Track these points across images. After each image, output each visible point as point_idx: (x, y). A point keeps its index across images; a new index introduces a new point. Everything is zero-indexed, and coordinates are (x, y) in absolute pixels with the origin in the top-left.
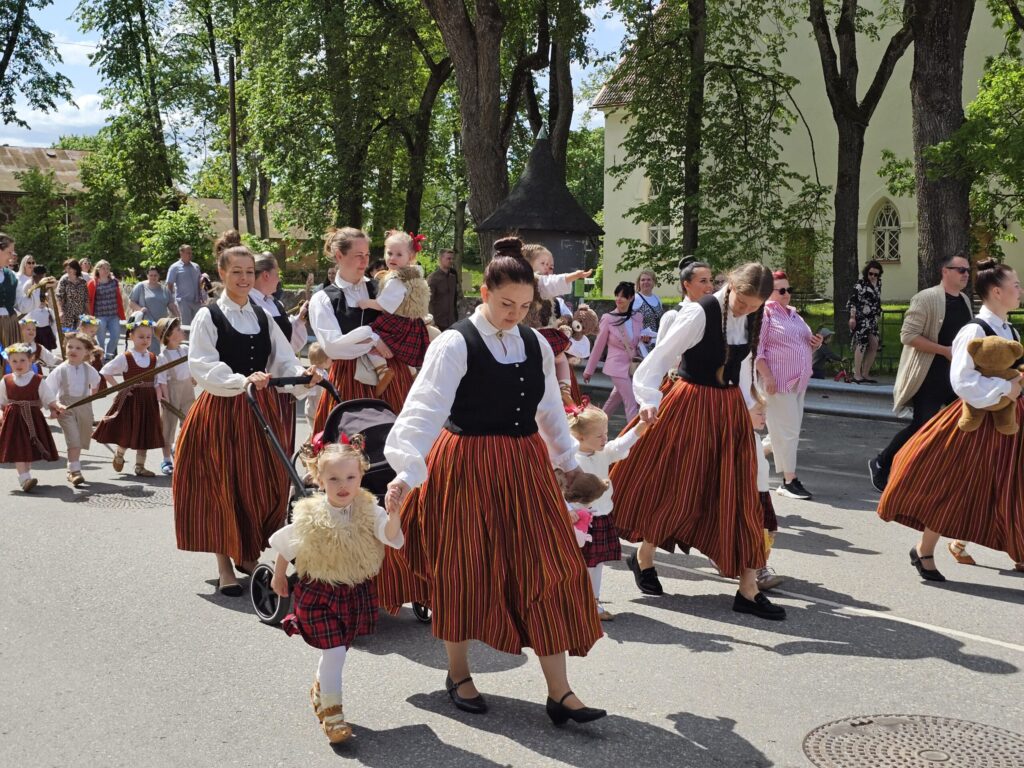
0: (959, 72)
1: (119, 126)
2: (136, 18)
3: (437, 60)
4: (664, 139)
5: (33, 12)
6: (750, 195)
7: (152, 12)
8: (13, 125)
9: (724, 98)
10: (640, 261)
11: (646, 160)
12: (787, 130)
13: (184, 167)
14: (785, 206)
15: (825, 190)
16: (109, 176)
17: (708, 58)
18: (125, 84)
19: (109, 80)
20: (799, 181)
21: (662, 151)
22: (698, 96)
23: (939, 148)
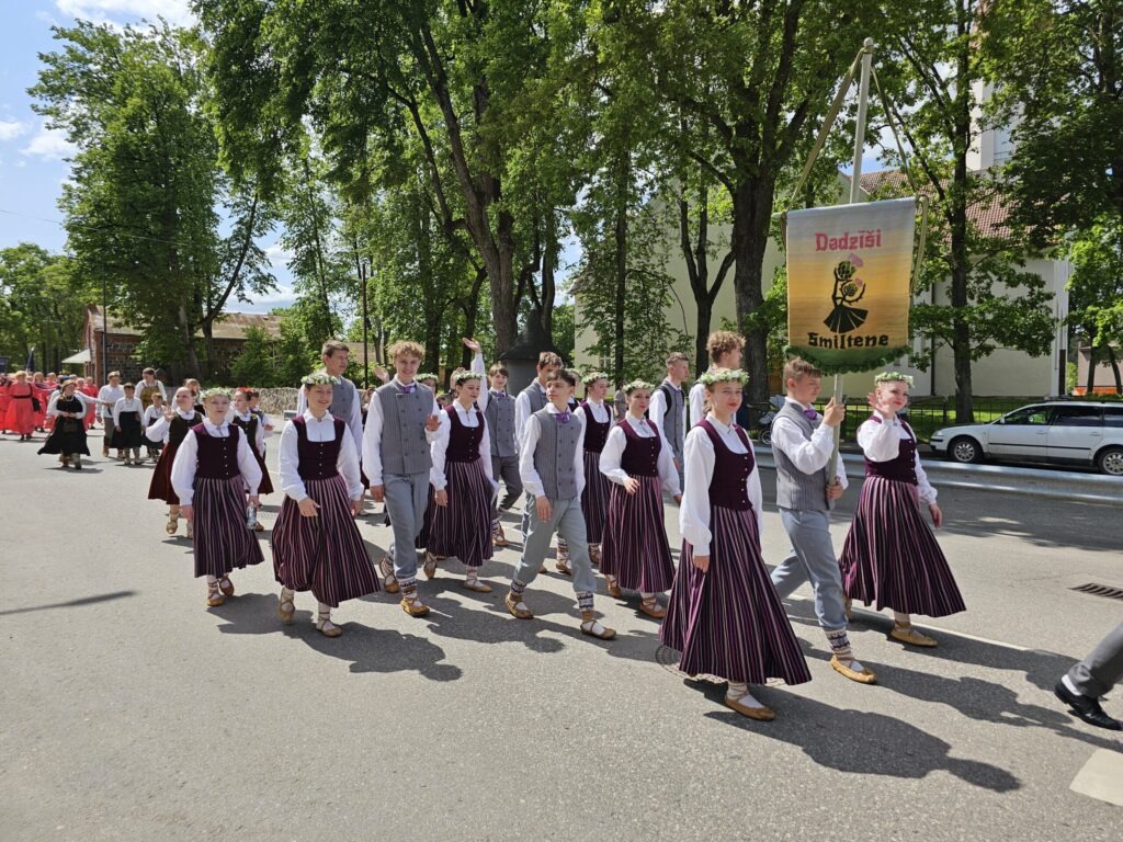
0: (760, 275)
1: (304, 302)
2: (314, 243)
3: (481, 267)
4: (603, 310)
5: (254, 240)
6: (649, 341)
7: (323, 240)
8: (244, 302)
9: (636, 289)
11: (595, 321)
12: (669, 305)
13: (340, 325)
14: (669, 346)
15: (691, 338)
16: (295, 331)
17: (627, 267)
18: (307, 279)
19: (298, 277)
20: (677, 333)
21: (603, 316)
22: (622, 289)
23: (751, 315)
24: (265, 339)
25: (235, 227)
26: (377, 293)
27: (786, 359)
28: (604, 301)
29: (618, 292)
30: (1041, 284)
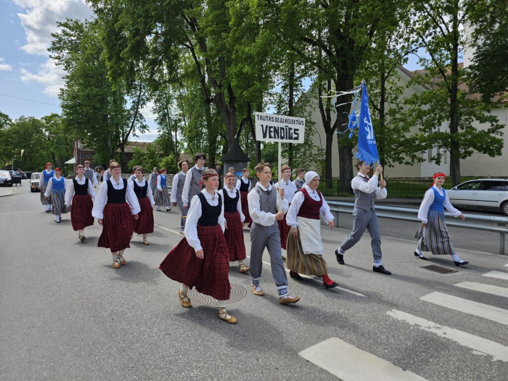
1: (162, 136)
2: (166, 110)
7: (170, 109)
15: (323, 150)
18: (163, 126)
19: (159, 126)
24: (142, 153)
25: (132, 104)
30: (497, 121)
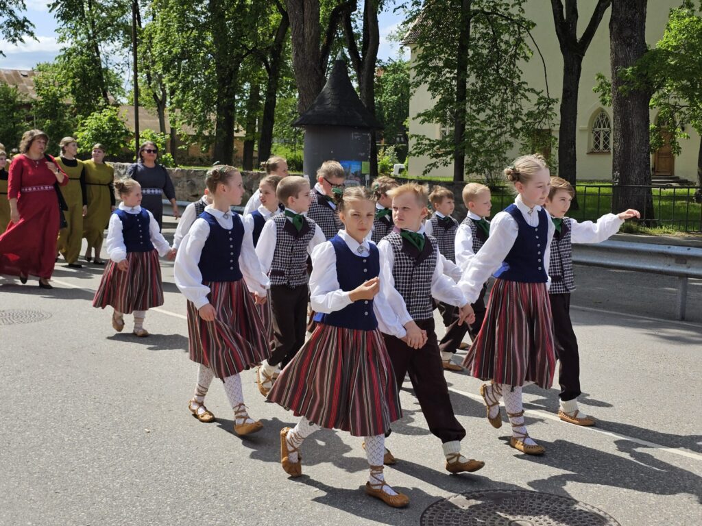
4: (441, 64)
6: (499, 105)
9: (483, 36)
10: (425, 150)
11: (429, 79)
12: (526, 58)
13: (115, 84)
14: (525, 111)
15: (553, 101)
17: (473, 7)
18: (74, 25)
19: (63, 22)
20: (535, 95)
21: (440, 73)
22: (465, 35)
23: (629, 70)
24: (18, 99)
26: (155, 41)
27: (679, 130)
28: (442, 52)
29: (460, 40)
